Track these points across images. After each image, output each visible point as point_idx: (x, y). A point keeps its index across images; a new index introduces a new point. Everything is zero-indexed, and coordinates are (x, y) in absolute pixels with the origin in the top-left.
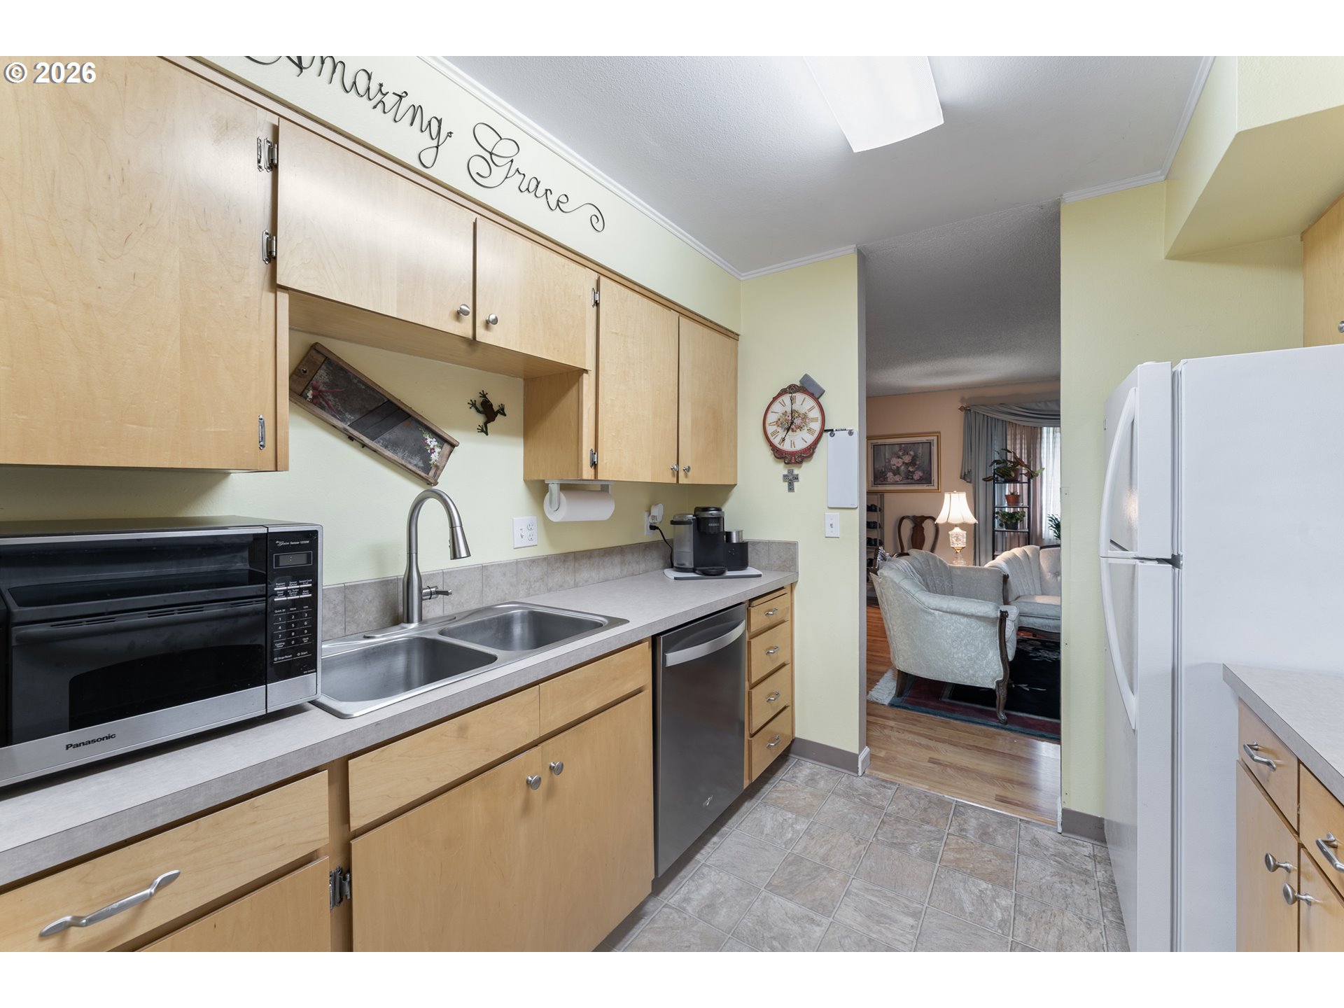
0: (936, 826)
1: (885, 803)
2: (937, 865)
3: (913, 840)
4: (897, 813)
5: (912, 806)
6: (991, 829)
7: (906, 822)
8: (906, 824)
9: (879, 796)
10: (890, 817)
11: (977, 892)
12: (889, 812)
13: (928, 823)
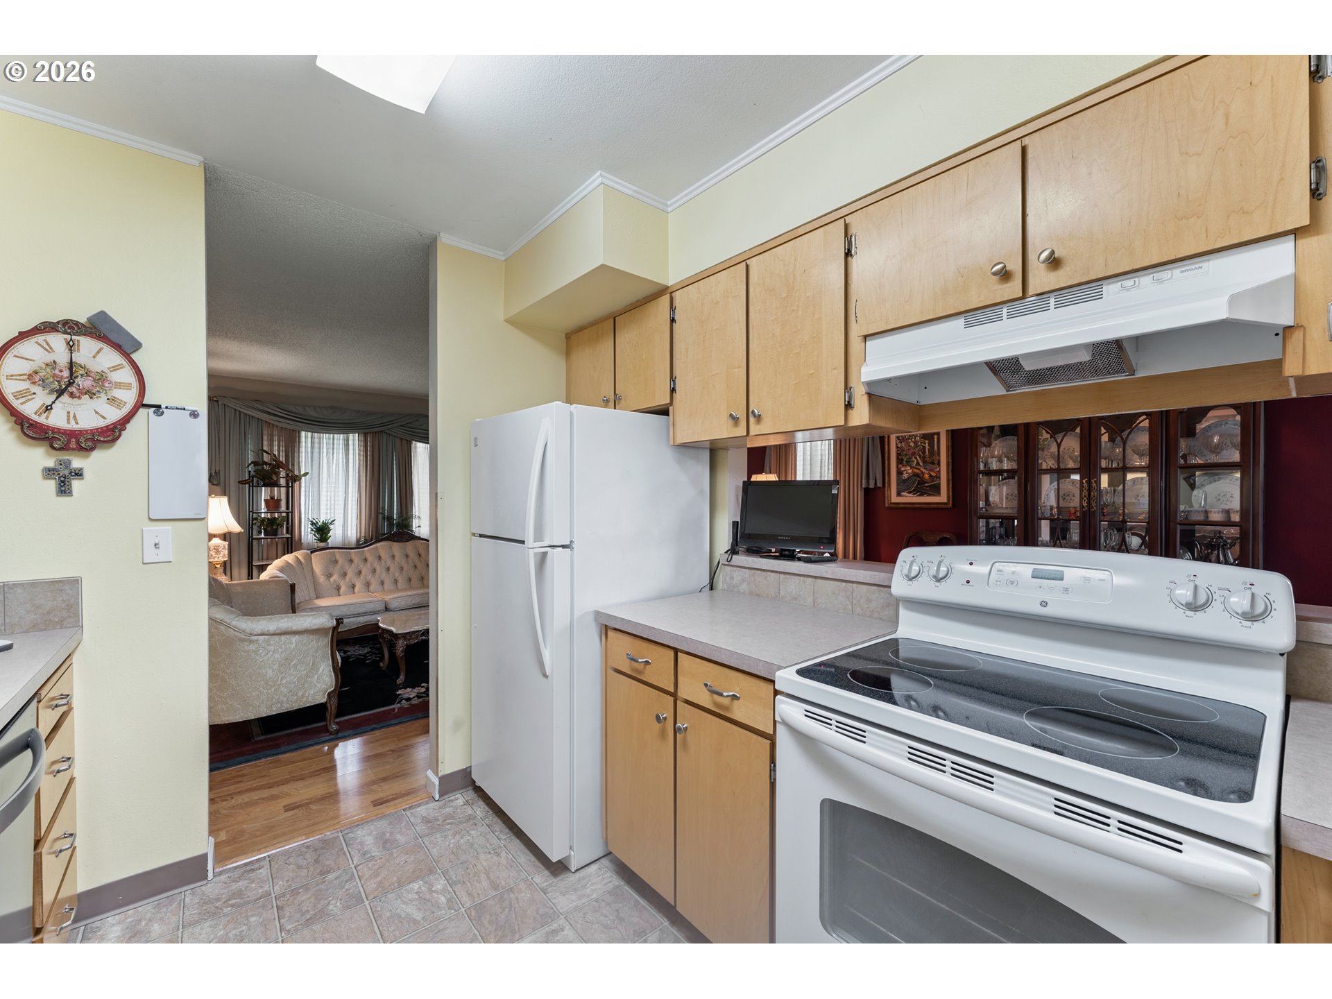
0: (339, 869)
1: (266, 888)
2: (367, 902)
3: (326, 899)
4: (289, 887)
5: (299, 867)
6: (388, 835)
7: (306, 888)
8: (307, 889)
9: (253, 885)
10: (284, 896)
11: (415, 896)
12: (278, 893)
13: (329, 872)
